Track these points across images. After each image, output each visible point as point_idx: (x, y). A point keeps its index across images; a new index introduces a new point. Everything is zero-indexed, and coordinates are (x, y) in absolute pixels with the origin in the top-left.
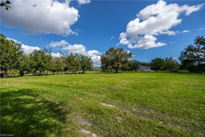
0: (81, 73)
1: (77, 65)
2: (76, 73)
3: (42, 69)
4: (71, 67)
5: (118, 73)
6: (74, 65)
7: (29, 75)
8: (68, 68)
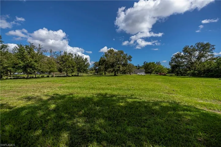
0: (75, 76)
1: (73, 67)
2: (69, 76)
3: (33, 70)
4: (65, 68)
5: (116, 75)
6: (69, 67)
7: (9, 78)
8: (62, 69)
